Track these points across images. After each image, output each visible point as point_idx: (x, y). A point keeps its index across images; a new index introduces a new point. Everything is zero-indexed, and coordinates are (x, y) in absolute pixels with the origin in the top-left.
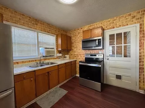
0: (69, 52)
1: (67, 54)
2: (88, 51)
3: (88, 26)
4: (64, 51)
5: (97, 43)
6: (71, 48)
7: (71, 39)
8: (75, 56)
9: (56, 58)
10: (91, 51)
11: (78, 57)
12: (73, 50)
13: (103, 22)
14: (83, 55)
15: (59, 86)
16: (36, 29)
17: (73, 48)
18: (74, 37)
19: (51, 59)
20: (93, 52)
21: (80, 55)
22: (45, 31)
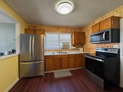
0: (83, 46)
1: (82, 47)
2: (99, 44)
3: (100, 19)
4: (79, 45)
5: (104, 37)
6: (85, 42)
7: (85, 34)
8: (88, 49)
9: (71, 50)
10: (103, 45)
11: (90, 50)
12: (86, 43)
13: (119, 9)
14: (95, 48)
15: (69, 69)
16: (58, 32)
17: (86, 42)
18: (87, 32)
19: (67, 50)
20: (105, 46)
21: (92, 48)
22: (64, 32)
